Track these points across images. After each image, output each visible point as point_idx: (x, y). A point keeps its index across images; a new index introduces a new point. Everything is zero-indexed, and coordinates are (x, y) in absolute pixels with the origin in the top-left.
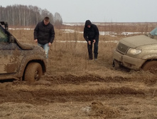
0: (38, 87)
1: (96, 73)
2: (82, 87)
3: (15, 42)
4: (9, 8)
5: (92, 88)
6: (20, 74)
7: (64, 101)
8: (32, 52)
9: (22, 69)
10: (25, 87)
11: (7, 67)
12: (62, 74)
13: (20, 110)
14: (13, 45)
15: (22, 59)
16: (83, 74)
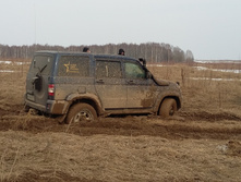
0: (172, 123)
1: (232, 111)
2: (216, 125)
3: (152, 78)
4: (142, 45)
5: (227, 126)
6: (156, 109)
7: (198, 138)
8: (167, 88)
9: (157, 104)
10: (159, 122)
11: (143, 102)
12: (196, 110)
13: (155, 143)
14: (150, 81)
15: (158, 94)
16: (218, 112)
